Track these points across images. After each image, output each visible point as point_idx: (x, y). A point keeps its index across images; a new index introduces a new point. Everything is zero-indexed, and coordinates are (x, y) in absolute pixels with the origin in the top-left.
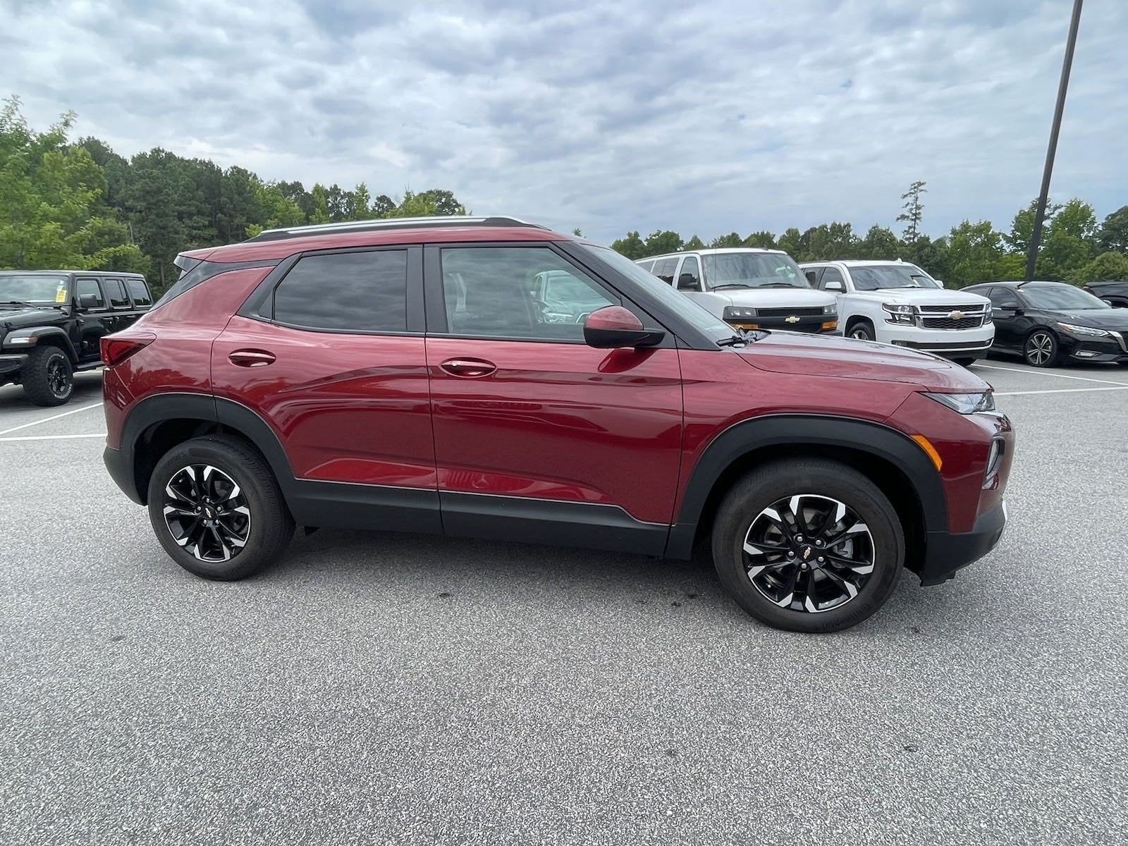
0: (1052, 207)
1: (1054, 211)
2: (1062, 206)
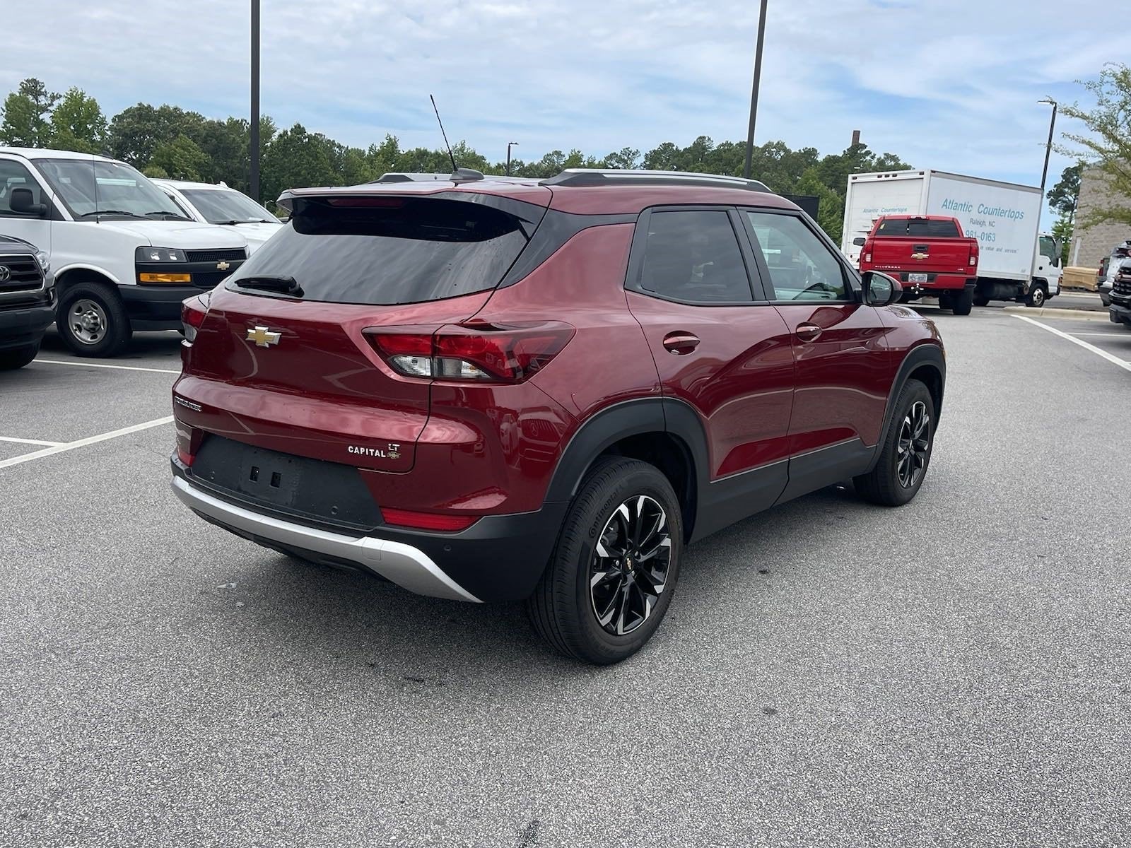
0: (49, 95)
1: (52, 101)
2: (61, 96)
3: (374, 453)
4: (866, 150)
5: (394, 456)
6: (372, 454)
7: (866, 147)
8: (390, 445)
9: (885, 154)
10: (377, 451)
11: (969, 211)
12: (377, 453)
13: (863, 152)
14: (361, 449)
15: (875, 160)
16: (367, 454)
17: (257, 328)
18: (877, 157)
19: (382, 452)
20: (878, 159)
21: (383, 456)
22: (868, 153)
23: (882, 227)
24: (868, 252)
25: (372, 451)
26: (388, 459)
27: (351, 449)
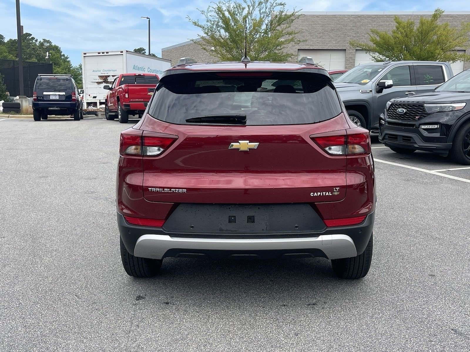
3: (325, 194)
4: (31, 37)
5: (336, 193)
6: (324, 195)
7: (31, 35)
8: (334, 188)
9: (43, 39)
10: (327, 193)
11: (144, 71)
12: (327, 194)
13: (30, 38)
14: (318, 193)
15: (38, 42)
16: (321, 195)
17: (240, 141)
18: (39, 41)
19: (330, 193)
20: (40, 42)
21: (330, 194)
22: (33, 38)
23: (123, 80)
24: (126, 93)
25: (324, 193)
26: (333, 196)
27: (312, 194)
